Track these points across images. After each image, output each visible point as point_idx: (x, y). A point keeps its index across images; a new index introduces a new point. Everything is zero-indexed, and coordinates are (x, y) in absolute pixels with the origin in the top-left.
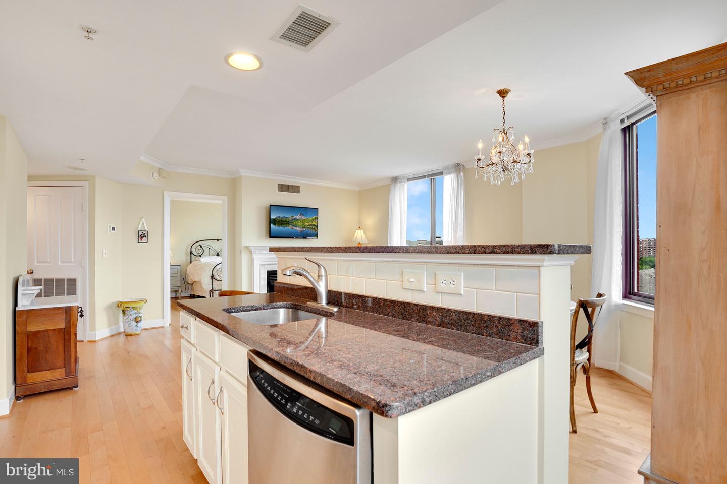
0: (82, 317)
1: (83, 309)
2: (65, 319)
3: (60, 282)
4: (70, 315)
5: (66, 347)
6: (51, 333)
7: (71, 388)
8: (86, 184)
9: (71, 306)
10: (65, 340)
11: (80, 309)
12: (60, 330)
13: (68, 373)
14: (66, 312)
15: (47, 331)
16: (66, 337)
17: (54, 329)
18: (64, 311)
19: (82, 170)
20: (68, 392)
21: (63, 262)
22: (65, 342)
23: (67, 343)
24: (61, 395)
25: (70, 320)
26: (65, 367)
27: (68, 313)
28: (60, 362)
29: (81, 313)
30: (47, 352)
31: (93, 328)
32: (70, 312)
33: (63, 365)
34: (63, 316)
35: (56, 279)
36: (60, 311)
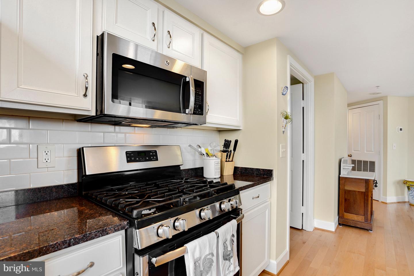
0: (376, 187)
1: (377, 182)
2: (365, 187)
3: (365, 162)
4: (368, 185)
5: (366, 204)
6: (357, 193)
7: (367, 230)
8: (381, 102)
9: (369, 179)
10: (365, 199)
11: (375, 182)
12: (362, 192)
13: (366, 220)
14: (366, 182)
15: (355, 191)
16: (365, 197)
17: (359, 191)
18: (365, 182)
19: (378, 93)
20: (366, 232)
21: (367, 151)
22: (365, 200)
23: (366, 202)
24: (362, 232)
25: (368, 188)
26: (364, 215)
27: (367, 183)
28: (362, 212)
29: (376, 185)
30: (355, 204)
31: (385, 194)
32: (368, 183)
33: (363, 214)
34: (364, 185)
35: (363, 161)
36: (362, 181)
